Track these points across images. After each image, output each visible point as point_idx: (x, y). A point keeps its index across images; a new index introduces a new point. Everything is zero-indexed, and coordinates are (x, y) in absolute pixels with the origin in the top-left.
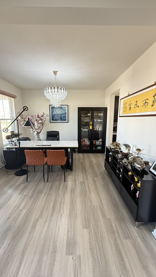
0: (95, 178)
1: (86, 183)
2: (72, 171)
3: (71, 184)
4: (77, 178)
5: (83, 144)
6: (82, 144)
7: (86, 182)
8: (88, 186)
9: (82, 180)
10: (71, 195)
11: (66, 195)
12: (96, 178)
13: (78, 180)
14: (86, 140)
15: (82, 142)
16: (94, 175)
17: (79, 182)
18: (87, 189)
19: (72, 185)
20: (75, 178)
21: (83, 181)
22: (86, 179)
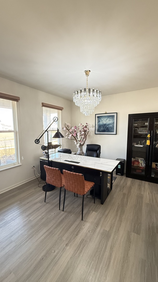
0: (133, 234)
1: (112, 238)
2: (103, 204)
3: (88, 229)
4: (102, 220)
5: (135, 165)
6: (133, 164)
7: (112, 235)
8: (112, 248)
9: (107, 229)
10: (76, 251)
11: (68, 248)
12: (136, 234)
13: (102, 226)
14: (140, 161)
15: (134, 162)
16: (134, 227)
17: (102, 231)
18: (107, 254)
19: (88, 231)
20: (100, 219)
21: (108, 232)
22: (114, 230)
